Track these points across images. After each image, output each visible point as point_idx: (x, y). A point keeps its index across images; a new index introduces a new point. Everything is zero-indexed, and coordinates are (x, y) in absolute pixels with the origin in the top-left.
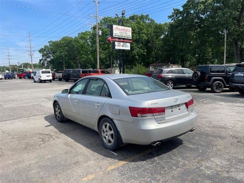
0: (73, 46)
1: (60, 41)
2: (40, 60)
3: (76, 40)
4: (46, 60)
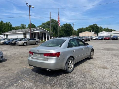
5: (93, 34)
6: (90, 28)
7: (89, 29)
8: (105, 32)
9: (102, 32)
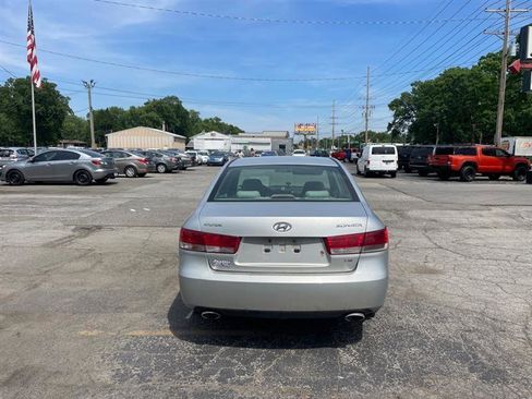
0: (463, 89)
1: (437, 80)
2: (390, 126)
3: (474, 75)
4: (401, 124)
5: (173, 139)
6: (154, 115)
7: (151, 119)
8: (219, 135)
9: (208, 135)
